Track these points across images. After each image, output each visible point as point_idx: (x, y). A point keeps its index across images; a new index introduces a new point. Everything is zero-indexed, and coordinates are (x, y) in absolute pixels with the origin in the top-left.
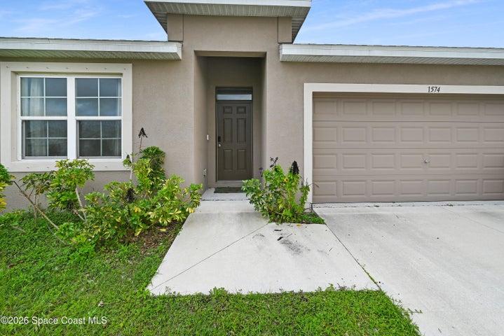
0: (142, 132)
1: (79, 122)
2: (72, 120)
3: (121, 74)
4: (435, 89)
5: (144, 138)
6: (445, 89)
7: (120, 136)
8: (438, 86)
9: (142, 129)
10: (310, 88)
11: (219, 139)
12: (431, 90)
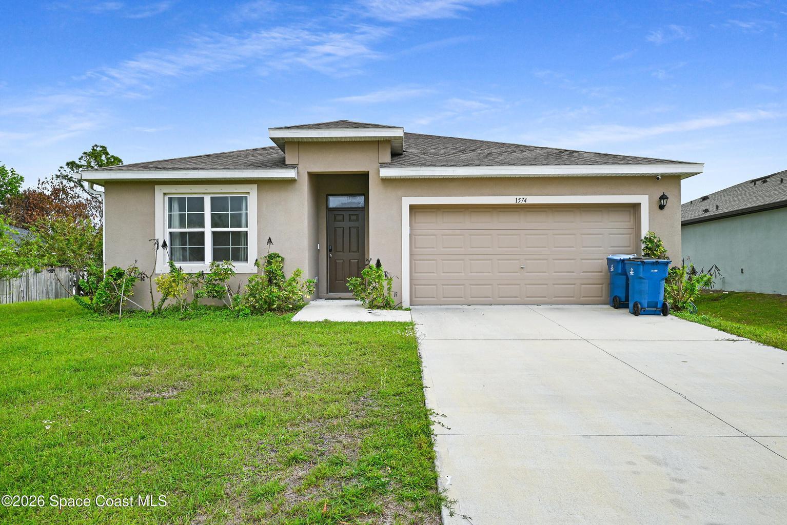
0: (270, 241)
1: (214, 233)
2: (208, 231)
3: (249, 193)
4: (521, 200)
5: (271, 245)
6: (532, 200)
7: (247, 245)
8: (525, 197)
9: (270, 238)
10: (407, 201)
11: (330, 250)
12: (518, 201)
